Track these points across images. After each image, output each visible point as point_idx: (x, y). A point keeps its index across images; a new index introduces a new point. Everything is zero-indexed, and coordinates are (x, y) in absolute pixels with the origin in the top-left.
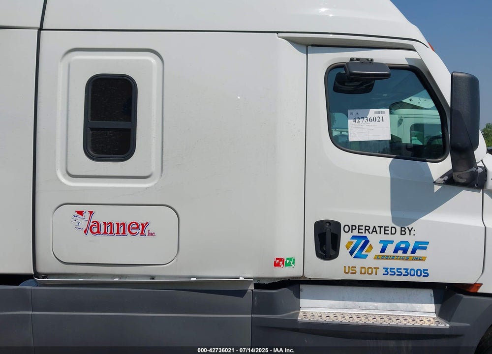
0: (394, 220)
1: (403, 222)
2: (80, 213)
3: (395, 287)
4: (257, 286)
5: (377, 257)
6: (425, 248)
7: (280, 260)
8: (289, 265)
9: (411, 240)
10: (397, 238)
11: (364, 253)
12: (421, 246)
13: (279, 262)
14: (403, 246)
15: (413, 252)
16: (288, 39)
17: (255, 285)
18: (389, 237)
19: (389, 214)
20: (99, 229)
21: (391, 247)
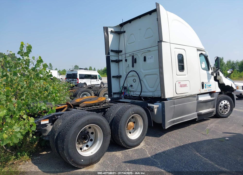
2: (179, 83)
9: (210, 84)
11: (206, 87)
15: (210, 87)
19: (207, 80)
20: (181, 86)
21: (208, 86)
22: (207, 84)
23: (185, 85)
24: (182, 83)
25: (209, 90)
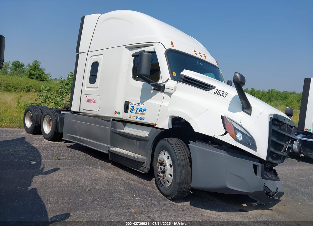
0: (140, 101)
1: (142, 102)
2: (87, 97)
3: (137, 124)
4: (113, 120)
5: (135, 113)
6: (145, 111)
7: (116, 112)
8: (118, 114)
9: (143, 108)
10: (140, 107)
11: (133, 111)
12: (145, 110)
13: (116, 113)
14: (141, 110)
15: (143, 112)
16: (126, 47)
17: (112, 119)
18: (138, 107)
19: (139, 99)
20: (89, 101)
21: (138, 110)
22: (136, 107)
23: (93, 101)
24: (91, 98)
25: (138, 118)
